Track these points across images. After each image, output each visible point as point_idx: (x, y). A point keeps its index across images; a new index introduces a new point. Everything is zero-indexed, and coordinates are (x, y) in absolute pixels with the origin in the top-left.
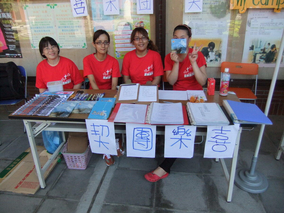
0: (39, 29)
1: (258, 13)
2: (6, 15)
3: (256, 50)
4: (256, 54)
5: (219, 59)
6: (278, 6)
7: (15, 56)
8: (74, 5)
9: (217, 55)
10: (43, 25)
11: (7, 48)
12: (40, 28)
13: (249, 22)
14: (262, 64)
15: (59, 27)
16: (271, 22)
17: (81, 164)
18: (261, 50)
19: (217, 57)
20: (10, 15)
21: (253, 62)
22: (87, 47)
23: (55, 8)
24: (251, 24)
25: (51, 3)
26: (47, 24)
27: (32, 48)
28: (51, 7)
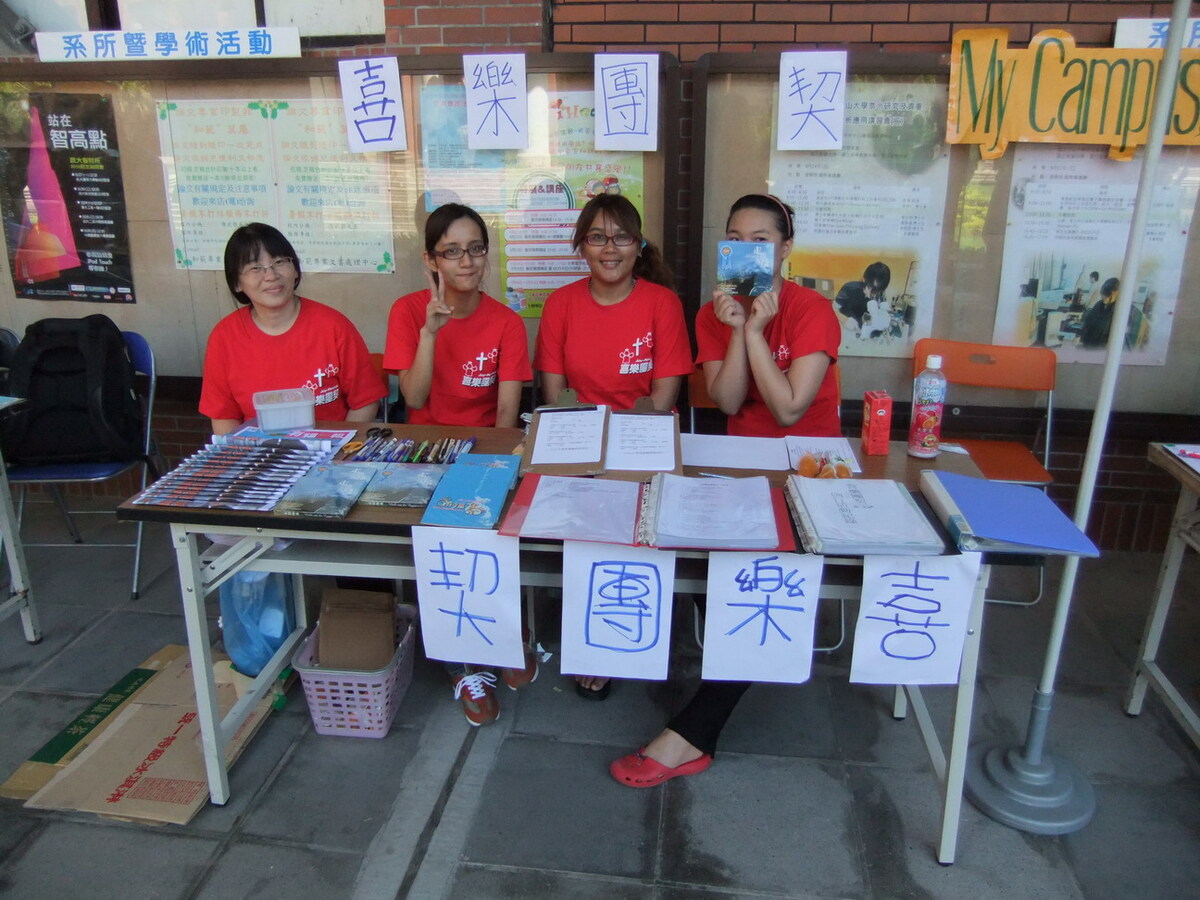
0: (209, 195)
1: (1050, 159)
2: (86, 136)
3: (1047, 298)
4: (1047, 312)
5: (905, 329)
6: (1121, 136)
7: (108, 293)
8: (355, 109)
9: (899, 311)
10: (227, 178)
11: (76, 262)
12: (214, 188)
13: (1019, 191)
14: (1070, 352)
15: (291, 190)
16: (1101, 193)
17: (370, 714)
18: (1068, 297)
19: (899, 320)
20: (102, 139)
21: (1036, 343)
22: (394, 269)
23: (277, 118)
24: (1029, 198)
25: (267, 98)
26: (245, 178)
27: (179, 267)
28: (265, 114)
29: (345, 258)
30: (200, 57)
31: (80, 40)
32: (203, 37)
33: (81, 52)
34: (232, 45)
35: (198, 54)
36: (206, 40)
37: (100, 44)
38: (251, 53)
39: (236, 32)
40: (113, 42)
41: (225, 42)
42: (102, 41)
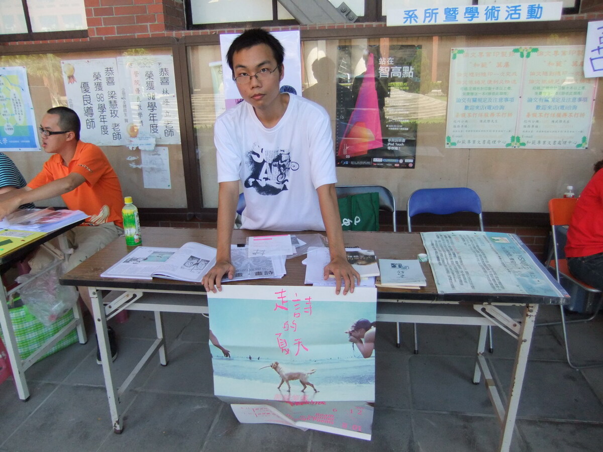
0: (477, 104)
2: (401, 70)
7: (398, 163)
8: (593, 51)
10: (490, 94)
11: (380, 145)
12: (480, 100)
15: (530, 100)
20: (411, 72)
22: (587, 146)
23: (530, 57)
25: (525, 46)
26: (501, 93)
27: (447, 147)
28: (522, 56)
29: (558, 140)
30: (493, 21)
31: (416, 13)
32: (497, 9)
33: (415, 20)
34: (515, 13)
35: (491, 19)
36: (498, 11)
37: (428, 15)
38: (527, 18)
39: (520, 6)
40: (436, 14)
41: (511, 12)
42: (429, 13)
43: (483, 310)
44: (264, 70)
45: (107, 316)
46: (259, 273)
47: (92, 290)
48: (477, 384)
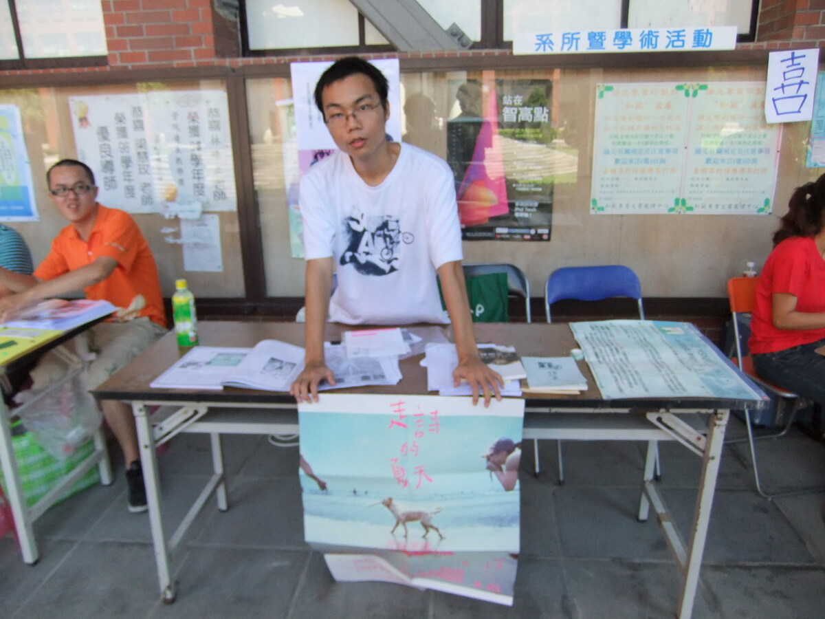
0: (630, 156)
2: (532, 113)
7: (529, 234)
8: (775, 89)
10: (647, 143)
11: (505, 210)
12: (634, 151)
15: (698, 152)
20: (544, 114)
22: (770, 211)
23: (697, 97)
25: (690, 82)
26: (661, 143)
27: (592, 212)
28: (687, 94)
29: (734, 204)
30: (651, 49)
31: (551, 37)
32: (655, 34)
33: (550, 47)
34: (678, 40)
35: (648, 47)
36: (657, 37)
37: (566, 41)
38: (694, 47)
39: (684, 31)
40: (577, 39)
41: (673, 39)
42: (569, 38)
43: (659, 420)
44: (363, 108)
45: (156, 441)
46: (365, 378)
47: (137, 406)
48: (643, 521)
